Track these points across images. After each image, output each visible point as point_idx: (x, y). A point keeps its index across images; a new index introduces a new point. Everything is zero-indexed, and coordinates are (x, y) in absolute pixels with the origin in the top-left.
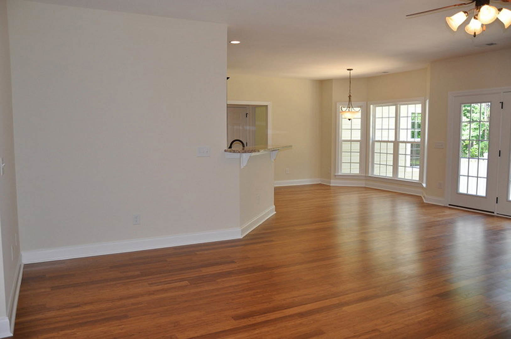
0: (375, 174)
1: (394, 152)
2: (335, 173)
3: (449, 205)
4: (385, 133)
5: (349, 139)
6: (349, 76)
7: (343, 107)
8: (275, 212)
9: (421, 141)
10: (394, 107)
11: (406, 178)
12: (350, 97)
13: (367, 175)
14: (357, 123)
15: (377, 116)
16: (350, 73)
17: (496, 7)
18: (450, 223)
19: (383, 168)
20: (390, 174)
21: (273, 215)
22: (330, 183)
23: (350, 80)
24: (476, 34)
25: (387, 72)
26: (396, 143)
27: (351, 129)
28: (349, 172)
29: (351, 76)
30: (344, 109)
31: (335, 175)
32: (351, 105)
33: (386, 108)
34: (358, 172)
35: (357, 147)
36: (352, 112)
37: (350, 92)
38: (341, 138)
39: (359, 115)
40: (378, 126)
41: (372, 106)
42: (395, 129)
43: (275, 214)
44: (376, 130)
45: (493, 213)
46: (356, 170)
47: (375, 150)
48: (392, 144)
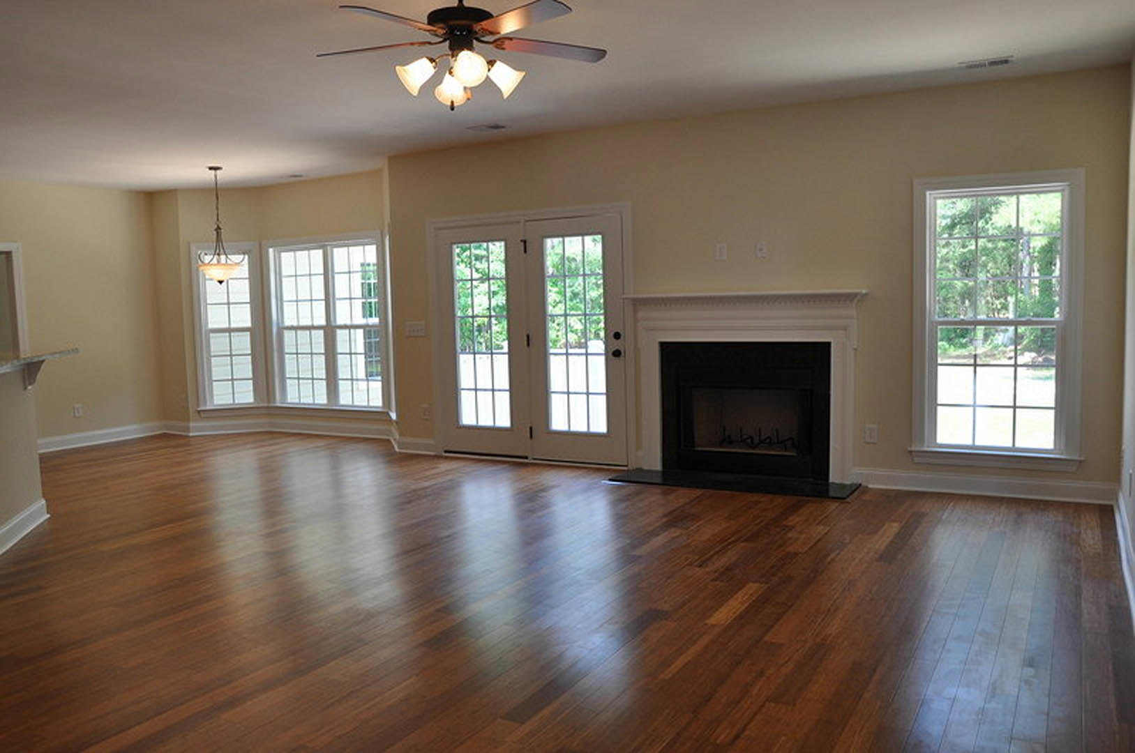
0: (289, 401)
1: (326, 350)
2: (198, 405)
3: (446, 452)
4: (304, 308)
5: (226, 325)
6: (215, 183)
7: (203, 254)
8: (49, 516)
9: (380, 322)
10: (320, 252)
11: (356, 403)
12: (219, 231)
13: (272, 405)
14: (242, 290)
15: (284, 273)
16: (216, 176)
17: (483, 56)
18: (446, 489)
19: (306, 386)
20: (321, 399)
21: (42, 523)
22: (188, 429)
23: (217, 193)
24: (455, 105)
25: (301, 176)
26: (330, 330)
27: (229, 304)
28: (232, 402)
29: (218, 182)
30: (207, 259)
31: (199, 412)
32: (222, 250)
33: (302, 255)
34: (251, 400)
35: (243, 343)
36: (226, 264)
37: (218, 220)
38: (207, 324)
39: (244, 270)
40: (288, 294)
41: (271, 250)
42: (325, 300)
43: (47, 520)
44: (285, 304)
45: (526, 458)
46: (245, 395)
47: (286, 347)
48: (321, 332)
